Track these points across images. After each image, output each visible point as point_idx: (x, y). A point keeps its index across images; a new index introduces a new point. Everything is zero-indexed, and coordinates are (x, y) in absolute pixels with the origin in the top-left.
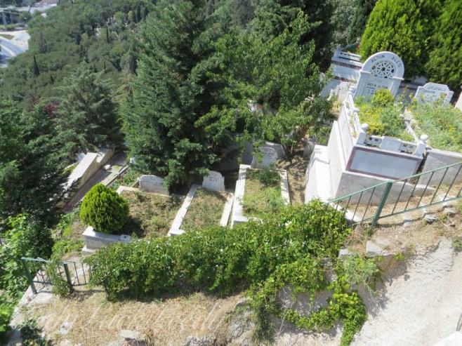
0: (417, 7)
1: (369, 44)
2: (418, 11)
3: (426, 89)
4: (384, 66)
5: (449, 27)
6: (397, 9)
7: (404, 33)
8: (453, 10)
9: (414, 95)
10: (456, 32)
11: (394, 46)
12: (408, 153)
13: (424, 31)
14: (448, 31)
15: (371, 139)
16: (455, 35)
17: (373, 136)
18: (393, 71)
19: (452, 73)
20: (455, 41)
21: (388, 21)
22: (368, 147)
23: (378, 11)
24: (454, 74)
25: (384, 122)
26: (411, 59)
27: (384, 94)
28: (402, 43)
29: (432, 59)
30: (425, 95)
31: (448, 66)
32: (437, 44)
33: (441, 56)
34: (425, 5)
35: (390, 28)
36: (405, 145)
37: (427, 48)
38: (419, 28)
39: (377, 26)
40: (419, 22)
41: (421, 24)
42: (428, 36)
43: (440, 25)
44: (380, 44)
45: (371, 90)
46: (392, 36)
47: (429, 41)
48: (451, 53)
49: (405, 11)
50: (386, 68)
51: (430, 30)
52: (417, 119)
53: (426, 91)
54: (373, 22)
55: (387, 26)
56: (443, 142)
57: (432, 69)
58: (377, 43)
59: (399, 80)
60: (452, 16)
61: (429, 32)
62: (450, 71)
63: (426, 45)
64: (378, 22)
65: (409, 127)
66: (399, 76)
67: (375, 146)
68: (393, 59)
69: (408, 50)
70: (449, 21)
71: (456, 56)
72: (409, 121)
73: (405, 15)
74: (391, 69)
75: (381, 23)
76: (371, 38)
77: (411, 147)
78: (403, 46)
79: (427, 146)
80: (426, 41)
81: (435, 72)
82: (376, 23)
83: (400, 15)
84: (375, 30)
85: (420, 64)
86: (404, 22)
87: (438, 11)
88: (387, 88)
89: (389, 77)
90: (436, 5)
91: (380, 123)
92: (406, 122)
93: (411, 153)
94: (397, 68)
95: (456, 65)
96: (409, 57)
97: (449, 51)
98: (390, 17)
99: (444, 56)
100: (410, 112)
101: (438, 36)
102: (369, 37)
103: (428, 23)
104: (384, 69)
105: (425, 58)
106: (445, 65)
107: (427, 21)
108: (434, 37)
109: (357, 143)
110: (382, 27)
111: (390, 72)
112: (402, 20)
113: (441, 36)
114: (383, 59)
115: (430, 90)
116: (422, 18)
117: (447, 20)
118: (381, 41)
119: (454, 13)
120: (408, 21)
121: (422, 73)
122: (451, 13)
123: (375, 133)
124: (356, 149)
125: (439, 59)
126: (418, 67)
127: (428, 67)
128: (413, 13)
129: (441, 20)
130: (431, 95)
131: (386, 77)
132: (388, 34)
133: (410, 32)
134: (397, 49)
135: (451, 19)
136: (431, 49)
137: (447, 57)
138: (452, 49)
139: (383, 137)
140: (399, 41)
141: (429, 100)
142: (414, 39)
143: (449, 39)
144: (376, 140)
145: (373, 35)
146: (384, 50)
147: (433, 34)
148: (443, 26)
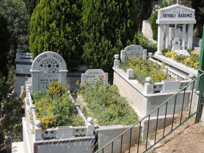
0: (62, 14)
1: (35, 47)
2: (63, 17)
3: (88, 75)
4: (50, 63)
5: (90, 26)
6: (47, 18)
7: (58, 34)
8: (88, 14)
9: (80, 82)
10: (95, 29)
11: (54, 46)
12: (81, 136)
13: (73, 31)
14: (89, 29)
15: (47, 132)
16: (95, 31)
17: (49, 130)
18: (57, 66)
19: (102, 59)
20: (96, 35)
21: (44, 27)
22: (47, 141)
23: (34, 20)
24: (104, 60)
25: (55, 114)
26: (69, 53)
27: (56, 86)
28: (59, 43)
29: (85, 51)
30: (88, 80)
31: (98, 54)
32: (86, 39)
33: (91, 48)
34: (67, 12)
35: (46, 32)
36: (77, 130)
37: (79, 43)
38: (69, 29)
39: (37, 32)
40: (67, 25)
41: (69, 26)
42: (77, 34)
43: (83, 25)
44: (43, 45)
45: (45, 84)
46: (49, 38)
47: (79, 37)
48: (97, 44)
49: (54, 18)
50: (52, 65)
51: (77, 30)
52: (87, 101)
53: (88, 77)
54: (34, 29)
55: (44, 31)
56: (107, 119)
57: (88, 58)
58: (40, 45)
59: (64, 72)
60: (88, 18)
61: (77, 31)
62: (101, 58)
63: (78, 41)
64: (37, 28)
65: (80, 112)
66: (63, 69)
67: (53, 138)
68: (54, 56)
69: (65, 47)
70: (88, 22)
71: (101, 46)
72: (79, 106)
73: (55, 21)
74: (55, 65)
75: (39, 29)
76: (35, 41)
77: (83, 130)
78: (60, 45)
79: (96, 125)
80: (77, 38)
81: (90, 60)
82: (35, 30)
83: (51, 22)
84: (36, 35)
85: (78, 56)
86: (55, 27)
87: (78, 15)
88: (57, 80)
89: (56, 71)
90: (76, 11)
91: (52, 116)
92: (77, 107)
93: (84, 135)
94: (60, 63)
95: (103, 53)
96: (67, 52)
97: (95, 43)
98: (44, 24)
99: (92, 48)
100: (81, 96)
101: (84, 34)
102: (33, 41)
103: (74, 24)
104: (49, 66)
105: (80, 51)
106: (95, 54)
107: (72, 23)
108: (82, 34)
109: (36, 140)
110: (40, 32)
111: (55, 67)
112: (53, 25)
113: (86, 33)
114: (46, 58)
115: (91, 75)
116: (68, 22)
117: (86, 21)
118: (42, 43)
119: (89, 16)
120: (58, 25)
121: (82, 63)
122: (87, 16)
123: (50, 126)
124: (36, 146)
125: (90, 50)
126: (78, 59)
127: (85, 57)
128: (60, 19)
129: (82, 21)
130: (92, 79)
131: (54, 72)
132: (46, 37)
133: (62, 33)
134: (56, 48)
135: (88, 20)
136: (83, 43)
137: (95, 48)
138: (96, 41)
139: (57, 128)
140: (56, 41)
141: (93, 83)
142: (67, 38)
143: (92, 35)
144: (52, 132)
145: (36, 39)
146: (46, 50)
147: (80, 32)
148: (85, 25)
